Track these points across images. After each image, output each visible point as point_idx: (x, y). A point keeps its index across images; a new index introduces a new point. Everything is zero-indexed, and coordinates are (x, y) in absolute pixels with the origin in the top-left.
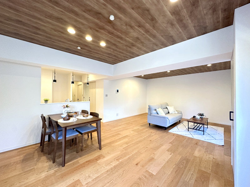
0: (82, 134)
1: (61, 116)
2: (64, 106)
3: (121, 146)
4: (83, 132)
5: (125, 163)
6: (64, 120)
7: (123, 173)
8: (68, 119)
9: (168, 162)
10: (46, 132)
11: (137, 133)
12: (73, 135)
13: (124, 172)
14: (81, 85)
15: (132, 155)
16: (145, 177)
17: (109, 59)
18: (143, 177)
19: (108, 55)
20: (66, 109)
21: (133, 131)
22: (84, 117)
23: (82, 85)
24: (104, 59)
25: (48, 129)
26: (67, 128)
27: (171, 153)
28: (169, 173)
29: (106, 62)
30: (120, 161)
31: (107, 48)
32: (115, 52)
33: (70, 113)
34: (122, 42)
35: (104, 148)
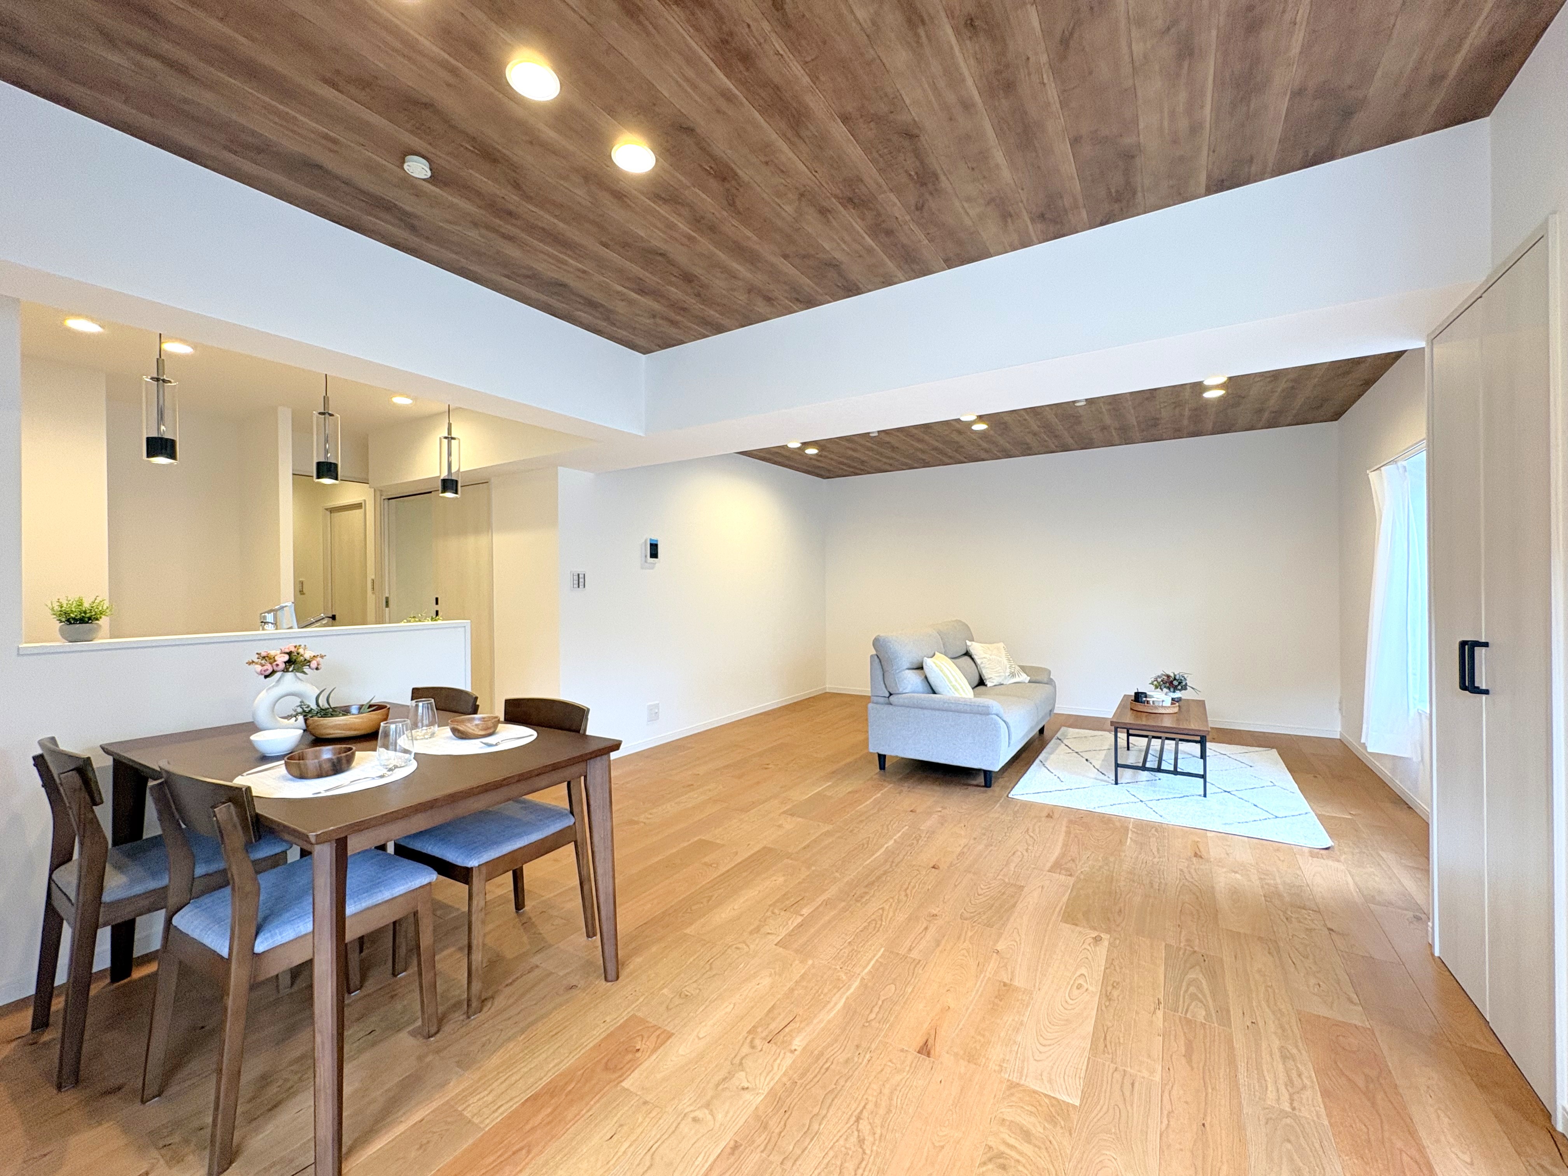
0: (462, 875)
1: (251, 746)
2: (268, 658)
3: (758, 930)
4: (473, 863)
5: (842, 1058)
6: (302, 776)
7: (861, 1141)
8: (338, 767)
9: (1109, 998)
10: (106, 898)
11: (828, 827)
12: (387, 895)
13: (864, 1125)
14: (358, 506)
15: (864, 985)
16: (1027, 1135)
17: (631, 302)
18: (1012, 1141)
19: (636, 270)
20: (290, 682)
21: (791, 813)
22: (461, 735)
23: (370, 507)
24: (598, 297)
25: (119, 868)
26: (355, 844)
27: (1095, 934)
28: (1152, 1072)
29: (602, 324)
30: (798, 1043)
31: (657, 197)
32: (705, 244)
33: (325, 713)
34: (785, 152)
35: (638, 960)
